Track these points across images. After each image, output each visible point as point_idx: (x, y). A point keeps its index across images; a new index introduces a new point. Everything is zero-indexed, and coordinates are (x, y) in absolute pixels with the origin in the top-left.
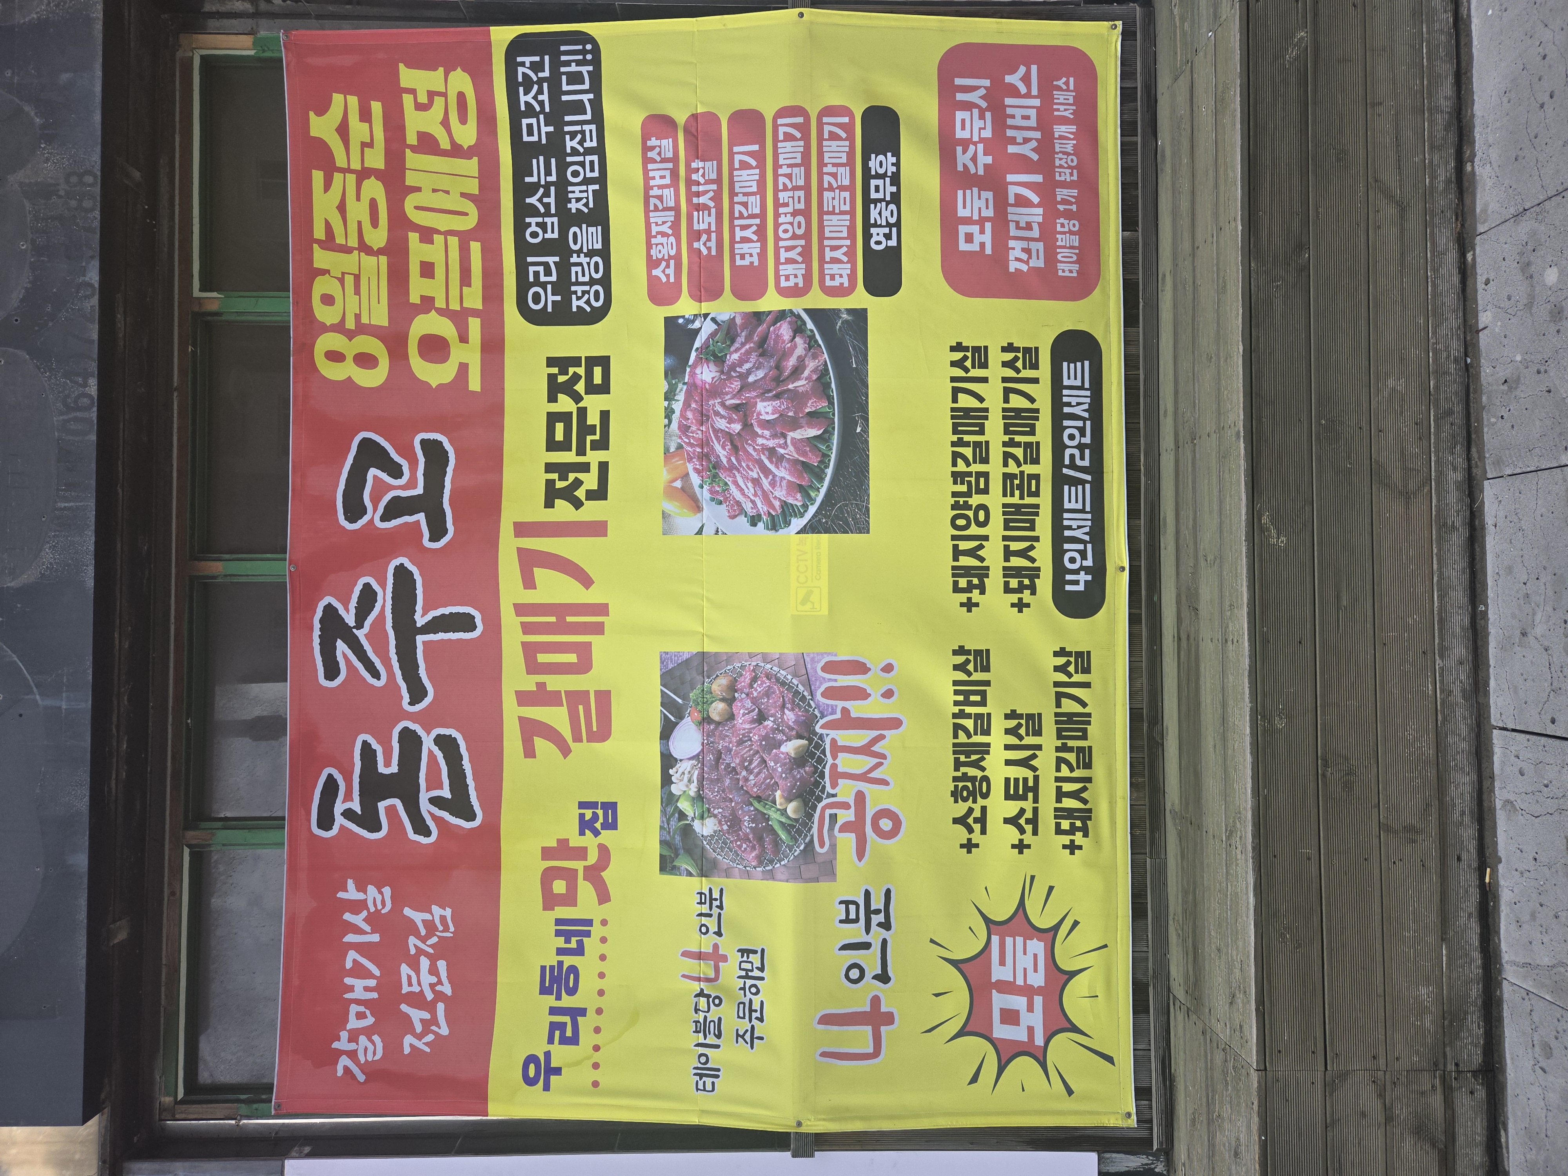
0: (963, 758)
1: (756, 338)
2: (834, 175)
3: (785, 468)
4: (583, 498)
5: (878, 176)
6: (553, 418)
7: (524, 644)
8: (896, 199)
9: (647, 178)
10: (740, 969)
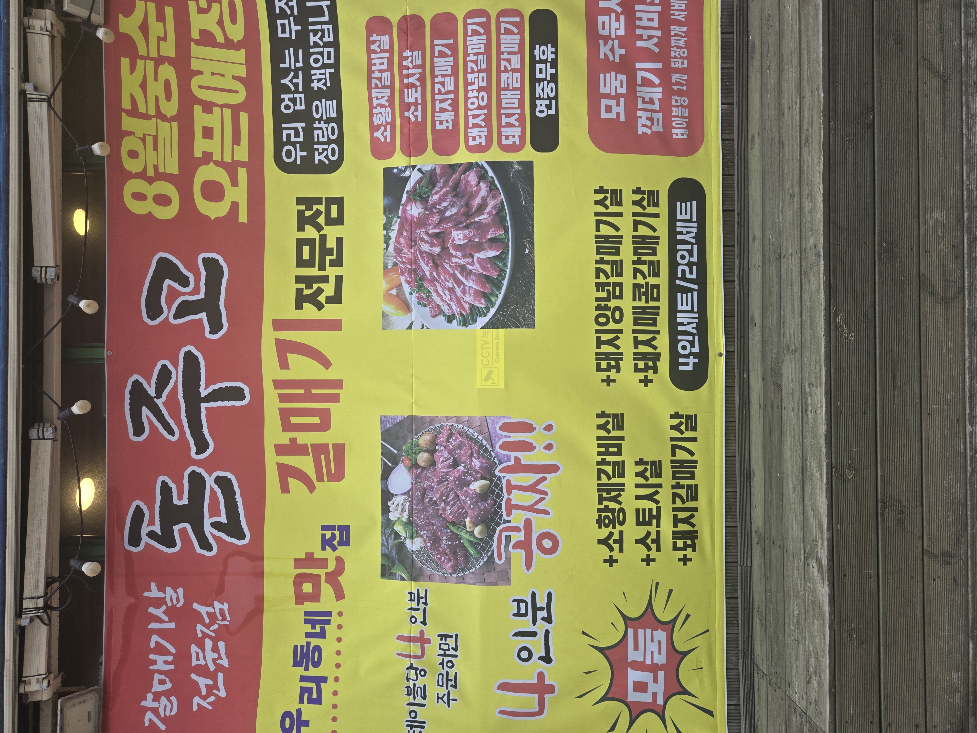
0: (604, 495)
1: (451, 184)
2: (509, 61)
3: (473, 280)
4: (324, 302)
5: (541, 62)
6: (301, 243)
7: (280, 409)
8: (555, 78)
9: (370, 65)
10: (440, 649)
